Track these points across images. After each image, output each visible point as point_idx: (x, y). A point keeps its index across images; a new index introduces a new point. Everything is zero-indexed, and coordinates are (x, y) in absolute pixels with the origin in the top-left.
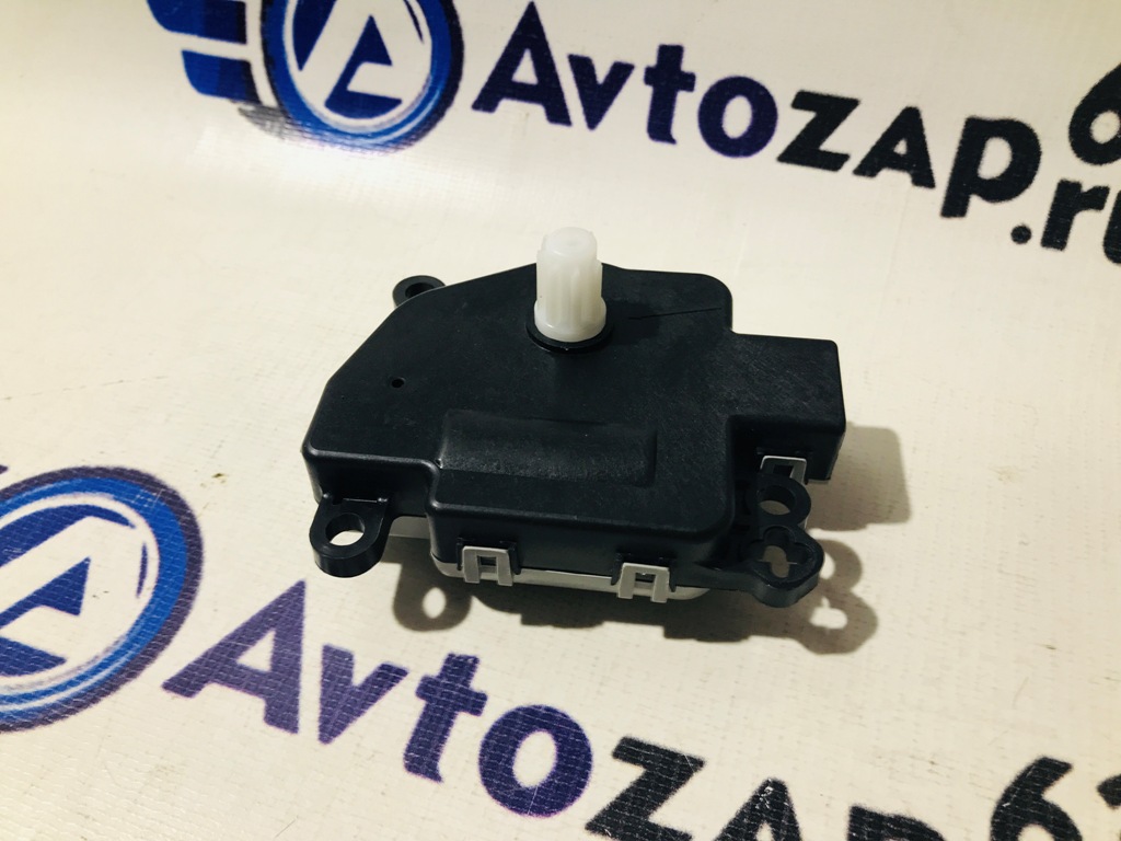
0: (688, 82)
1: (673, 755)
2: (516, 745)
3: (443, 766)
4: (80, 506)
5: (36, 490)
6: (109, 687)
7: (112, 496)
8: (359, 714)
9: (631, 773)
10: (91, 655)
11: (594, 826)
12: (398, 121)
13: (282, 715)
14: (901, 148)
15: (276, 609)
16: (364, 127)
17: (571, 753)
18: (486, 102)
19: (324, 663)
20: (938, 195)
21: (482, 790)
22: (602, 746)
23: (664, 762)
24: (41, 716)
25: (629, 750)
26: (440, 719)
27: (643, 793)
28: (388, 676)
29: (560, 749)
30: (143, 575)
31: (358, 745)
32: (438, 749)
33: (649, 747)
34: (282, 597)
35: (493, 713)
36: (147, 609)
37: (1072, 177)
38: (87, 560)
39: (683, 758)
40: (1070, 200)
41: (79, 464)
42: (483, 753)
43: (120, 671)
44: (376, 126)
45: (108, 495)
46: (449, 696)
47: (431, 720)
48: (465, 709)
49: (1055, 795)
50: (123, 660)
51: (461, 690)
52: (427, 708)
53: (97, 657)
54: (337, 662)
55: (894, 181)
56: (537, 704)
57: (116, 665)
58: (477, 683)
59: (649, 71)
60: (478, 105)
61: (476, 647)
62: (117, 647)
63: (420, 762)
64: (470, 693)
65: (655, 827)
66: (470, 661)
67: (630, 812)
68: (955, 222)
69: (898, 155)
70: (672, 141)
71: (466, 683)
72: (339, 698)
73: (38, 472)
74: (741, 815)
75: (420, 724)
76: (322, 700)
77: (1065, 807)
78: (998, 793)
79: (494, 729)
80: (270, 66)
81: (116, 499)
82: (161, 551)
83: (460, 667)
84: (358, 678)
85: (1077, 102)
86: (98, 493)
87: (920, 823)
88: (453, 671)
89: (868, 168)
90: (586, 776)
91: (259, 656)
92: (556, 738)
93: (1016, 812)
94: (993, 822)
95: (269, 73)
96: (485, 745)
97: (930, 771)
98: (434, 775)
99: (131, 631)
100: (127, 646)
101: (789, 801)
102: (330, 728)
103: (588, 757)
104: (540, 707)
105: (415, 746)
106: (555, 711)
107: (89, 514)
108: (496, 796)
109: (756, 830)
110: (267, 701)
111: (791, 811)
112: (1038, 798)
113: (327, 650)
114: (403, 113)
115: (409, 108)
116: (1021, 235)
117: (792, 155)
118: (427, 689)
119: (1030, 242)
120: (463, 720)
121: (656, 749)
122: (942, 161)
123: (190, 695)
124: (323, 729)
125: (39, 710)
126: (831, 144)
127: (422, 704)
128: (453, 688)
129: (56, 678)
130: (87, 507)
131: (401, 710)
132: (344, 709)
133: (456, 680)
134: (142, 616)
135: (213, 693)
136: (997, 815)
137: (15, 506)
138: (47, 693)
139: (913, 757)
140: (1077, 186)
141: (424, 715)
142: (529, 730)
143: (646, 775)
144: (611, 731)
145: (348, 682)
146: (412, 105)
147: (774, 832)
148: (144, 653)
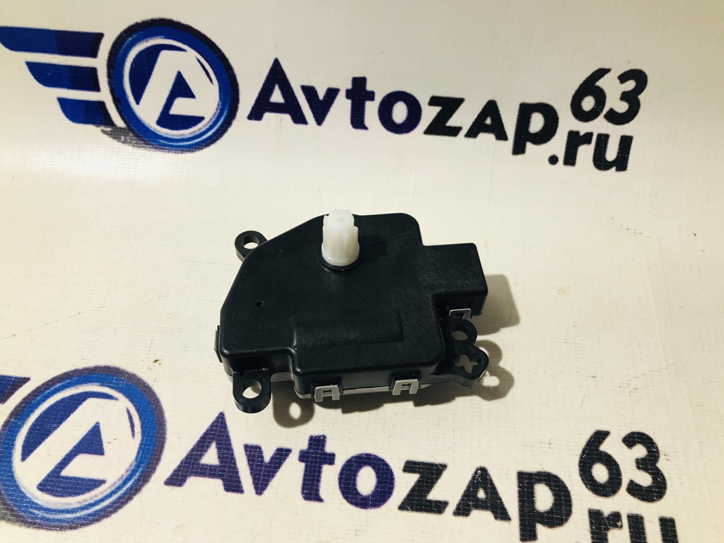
0: (371, 96)
1: (431, 465)
2: (355, 476)
3: (322, 494)
4: (82, 393)
5: (52, 389)
6: (135, 490)
7: (99, 384)
8: (273, 476)
9: (413, 478)
10: (119, 475)
11: (403, 507)
12: (204, 129)
13: (233, 485)
14: (488, 121)
15: (212, 430)
16: (183, 135)
17: (383, 474)
18: (256, 114)
19: (247, 454)
20: (509, 144)
21: (344, 501)
22: (397, 467)
23: (428, 469)
24: (102, 513)
25: (410, 467)
26: (314, 471)
27: (422, 486)
28: (282, 454)
29: (377, 473)
30: (132, 426)
31: (277, 493)
32: (318, 486)
33: (419, 463)
34: (213, 423)
35: (340, 462)
36: (141, 445)
37: (575, 129)
38: (98, 423)
39: (436, 465)
40: (575, 140)
41: (73, 368)
42: (340, 483)
43: (138, 480)
44: (190, 134)
45: (96, 383)
46: (316, 458)
47: (310, 472)
48: (326, 463)
49: (605, 447)
50: (138, 474)
51: (321, 454)
52: (306, 466)
53: (123, 476)
54: (253, 452)
55: (486, 139)
56: (361, 453)
57: (135, 477)
58: (329, 448)
59: (348, 91)
60: (251, 117)
61: (323, 430)
62: (132, 468)
63: (311, 494)
64: (326, 454)
65: (430, 501)
66: (322, 438)
67: (417, 497)
68: (520, 157)
69: (487, 125)
70: (366, 128)
71: (323, 449)
72: (260, 471)
73: (50, 377)
74: (469, 487)
75: (305, 475)
76: (251, 473)
77: (609, 452)
78: (579, 452)
79: (343, 470)
80: (118, 103)
81: (102, 386)
82: (138, 411)
83: (317, 442)
84: (267, 458)
85: (573, 93)
86: (90, 384)
87: (548, 473)
88: (314, 445)
89: (472, 133)
90: (393, 484)
91: (211, 457)
92: (374, 468)
93: (589, 459)
94: (579, 466)
95: (117, 108)
96: (340, 479)
97: (549, 448)
98: (320, 500)
99: (137, 458)
100: (138, 466)
101: (489, 476)
102: (260, 487)
103: (392, 474)
104: (362, 454)
105: (306, 487)
106: (370, 455)
107: (89, 397)
108: (352, 503)
109: (477, 492)
110: (223, 480)
111: (491, 480)
112: (598, 450)
113: (247, 447)
114: (206, 125)
115: (209, 122)
116: (553, 160)
117: (431, 130)
118: (303, 457)
119: (558, 163)
120: (326, 469)
121: (423, 464)
122: (510, 127)
123: (180, 485)
124: (256, 488)
125: (101, 510)
126: (452, 122)
127: (303, 465)
128: (317, 453)
129: (104, 491)
130: (86, 393)
131: (293, 470)
132: (264, 475)
133: (318, 449)
134: (140, 448)
135: (192, 481)
136: (580, 462)
137: (44, 400)
138: (102, 500)
139: (541, 443)
140: (578, 133)
141: (306, 470)
142: (360, 467)
143: (421, 477)
144: (400, 459)
145: (262, 461)
146: (211, 119)
147: (485, 492)
148: (148, 468)
